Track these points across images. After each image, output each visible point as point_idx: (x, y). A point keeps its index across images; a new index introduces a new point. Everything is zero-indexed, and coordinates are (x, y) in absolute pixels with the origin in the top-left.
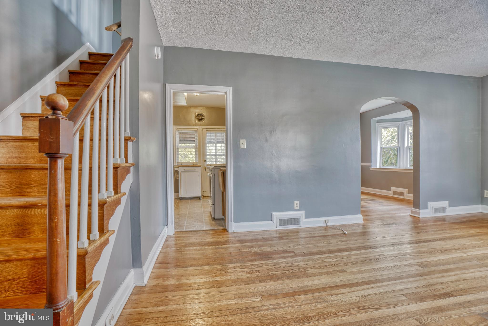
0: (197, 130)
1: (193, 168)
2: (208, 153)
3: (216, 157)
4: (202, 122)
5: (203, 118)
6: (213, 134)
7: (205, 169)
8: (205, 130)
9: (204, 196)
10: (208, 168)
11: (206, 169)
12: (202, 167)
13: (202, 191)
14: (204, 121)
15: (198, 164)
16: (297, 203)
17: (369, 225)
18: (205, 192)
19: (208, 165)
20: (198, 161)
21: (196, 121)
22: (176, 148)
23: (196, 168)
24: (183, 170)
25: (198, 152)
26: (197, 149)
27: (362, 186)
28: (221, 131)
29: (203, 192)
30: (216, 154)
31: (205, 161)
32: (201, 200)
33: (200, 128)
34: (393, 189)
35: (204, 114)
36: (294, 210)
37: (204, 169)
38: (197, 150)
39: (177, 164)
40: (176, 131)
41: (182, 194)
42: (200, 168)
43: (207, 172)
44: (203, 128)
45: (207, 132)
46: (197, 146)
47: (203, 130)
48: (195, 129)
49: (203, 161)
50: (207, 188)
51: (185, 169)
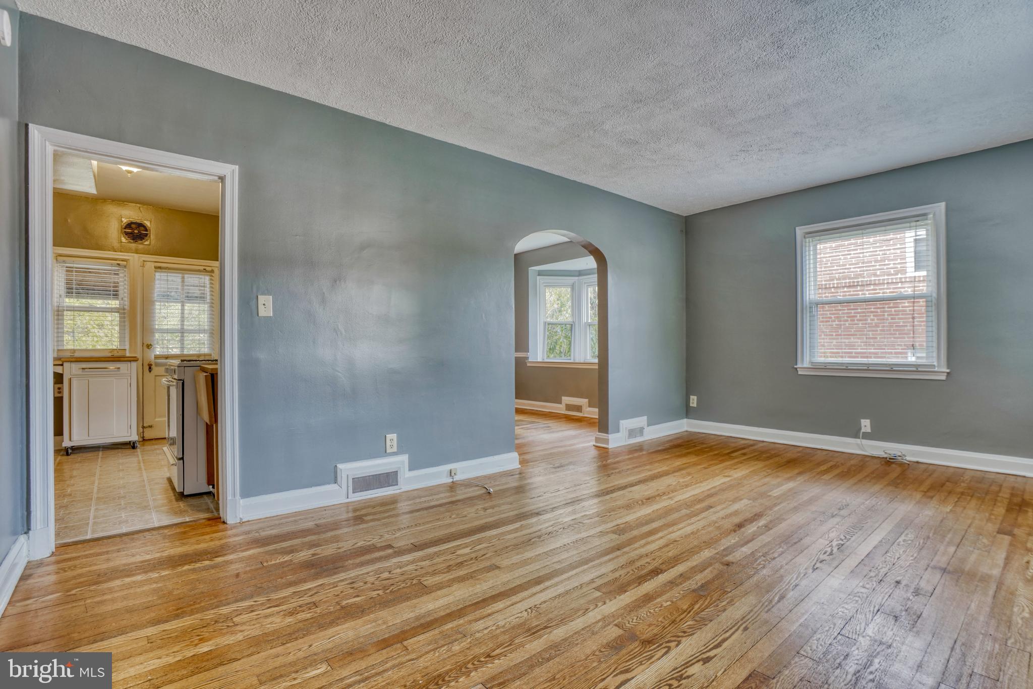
0: (125, 263)
1: (112, 366)
2: (158, 327)
3: (182, 336)
4: (142, 244)
5: (145, 235)
6: (176, 278)
7: (150, 368)
8: (150, 266)
9: (147, 438)
10: (157, 365)
11: (153, 367)
12: (140, 362)
13: (141, 425)
14: (147, 243)
15: (128, 354)
16: (392, 438)
17: (531, 470)
18: (150, 427)
19: (157, 357)
20: (127, 347)
21: (123, 240)
22: (55, 308)
23: (124, 366)
24: (80, 372)
25: (126, 323)
26: (124, 313)
27: (516, 398)
28: (199, 271)
29: (143, 427)
30: (183, 329)
31: (149, 346)
32: (138, 450)
33: (134, 259)
34: (566, 400)
35: (147, 224)
36: (385, 454)
37: (146, 368)
38: (124, 318)
40: (55, 262)
41: (75, 437)
42: (134, 364)
43: (156, 376)
44: (144, 261)
45: (155, 271)
46: (126, 307)
47: (143, 266)
48: (119, 262)
49: (145, 345)
50: (155, 418)
51: (83, 369)
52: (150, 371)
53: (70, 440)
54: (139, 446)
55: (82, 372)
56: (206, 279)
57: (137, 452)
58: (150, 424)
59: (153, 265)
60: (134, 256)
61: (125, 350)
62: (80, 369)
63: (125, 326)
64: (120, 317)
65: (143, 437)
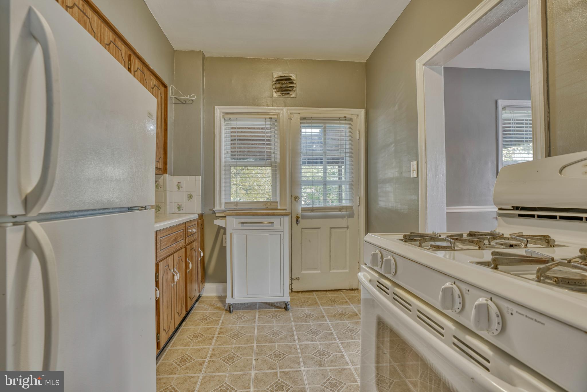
0: (275, 117)
1: (266, 220)
2: (304, 179)
3: (325, 188)
4: (289, 97)
5: (292, 88)
6: (318, 129)
7: (297, 220)
8: (296, 118)
9: (294, 290)
10: (304, 217)
11: (300, 219)
12: (290, 214)
14: (293, 95)
15: (279, 207)
18: (298, 279)
19: (304, 210)
20: (278, 200)
21: (275, 95)
22: (223, 164)
23: (276, 220)
24: (239, 226)
25: (278, 176)
26: (275, 167)
28: (339, 119)
29: (292, 279)
30: (325, 180)
31: (297, 199)
32: (290, 312)
33: (284, 112)
35: (293, 76)
37: (294, 220)
38: (276, 171)
39: (223, 208)
40: (222, 120)
41: (236, 294)
42: (285, 218)
43: (302, 228)
44: (291, 113)
45: (301, 123)
46: (277, 160)
47: (291, 119)
48: (270, 116)
49: (293, 198)
50: (302, 271)
51: (242, 223)
52: (297, 224)
53: (232, 297)
54: (291, 308)
55: (241, 227)
56: (345, 128)
57: (289, 313)
58: (297, 277)
59: (299, 117)
60: (283, 109)
61: (277, 202)
62: (239, 223)
63: (276, 178)
64: (272, 171)
65: (292, 289)
